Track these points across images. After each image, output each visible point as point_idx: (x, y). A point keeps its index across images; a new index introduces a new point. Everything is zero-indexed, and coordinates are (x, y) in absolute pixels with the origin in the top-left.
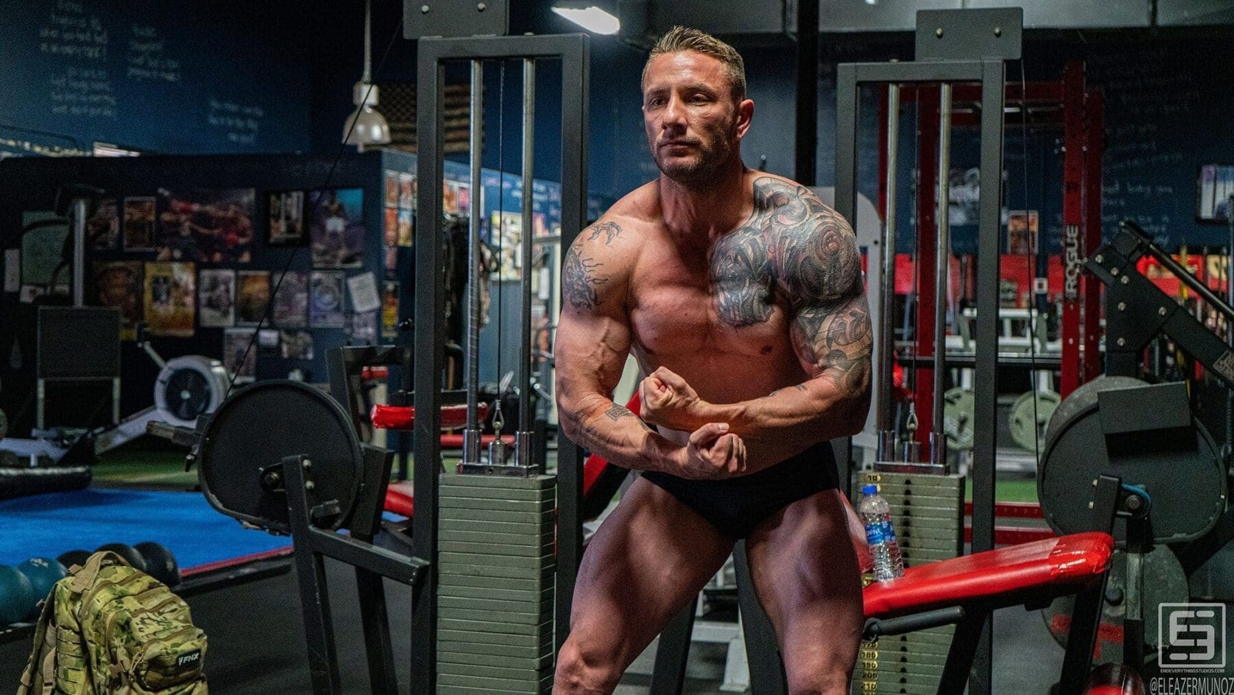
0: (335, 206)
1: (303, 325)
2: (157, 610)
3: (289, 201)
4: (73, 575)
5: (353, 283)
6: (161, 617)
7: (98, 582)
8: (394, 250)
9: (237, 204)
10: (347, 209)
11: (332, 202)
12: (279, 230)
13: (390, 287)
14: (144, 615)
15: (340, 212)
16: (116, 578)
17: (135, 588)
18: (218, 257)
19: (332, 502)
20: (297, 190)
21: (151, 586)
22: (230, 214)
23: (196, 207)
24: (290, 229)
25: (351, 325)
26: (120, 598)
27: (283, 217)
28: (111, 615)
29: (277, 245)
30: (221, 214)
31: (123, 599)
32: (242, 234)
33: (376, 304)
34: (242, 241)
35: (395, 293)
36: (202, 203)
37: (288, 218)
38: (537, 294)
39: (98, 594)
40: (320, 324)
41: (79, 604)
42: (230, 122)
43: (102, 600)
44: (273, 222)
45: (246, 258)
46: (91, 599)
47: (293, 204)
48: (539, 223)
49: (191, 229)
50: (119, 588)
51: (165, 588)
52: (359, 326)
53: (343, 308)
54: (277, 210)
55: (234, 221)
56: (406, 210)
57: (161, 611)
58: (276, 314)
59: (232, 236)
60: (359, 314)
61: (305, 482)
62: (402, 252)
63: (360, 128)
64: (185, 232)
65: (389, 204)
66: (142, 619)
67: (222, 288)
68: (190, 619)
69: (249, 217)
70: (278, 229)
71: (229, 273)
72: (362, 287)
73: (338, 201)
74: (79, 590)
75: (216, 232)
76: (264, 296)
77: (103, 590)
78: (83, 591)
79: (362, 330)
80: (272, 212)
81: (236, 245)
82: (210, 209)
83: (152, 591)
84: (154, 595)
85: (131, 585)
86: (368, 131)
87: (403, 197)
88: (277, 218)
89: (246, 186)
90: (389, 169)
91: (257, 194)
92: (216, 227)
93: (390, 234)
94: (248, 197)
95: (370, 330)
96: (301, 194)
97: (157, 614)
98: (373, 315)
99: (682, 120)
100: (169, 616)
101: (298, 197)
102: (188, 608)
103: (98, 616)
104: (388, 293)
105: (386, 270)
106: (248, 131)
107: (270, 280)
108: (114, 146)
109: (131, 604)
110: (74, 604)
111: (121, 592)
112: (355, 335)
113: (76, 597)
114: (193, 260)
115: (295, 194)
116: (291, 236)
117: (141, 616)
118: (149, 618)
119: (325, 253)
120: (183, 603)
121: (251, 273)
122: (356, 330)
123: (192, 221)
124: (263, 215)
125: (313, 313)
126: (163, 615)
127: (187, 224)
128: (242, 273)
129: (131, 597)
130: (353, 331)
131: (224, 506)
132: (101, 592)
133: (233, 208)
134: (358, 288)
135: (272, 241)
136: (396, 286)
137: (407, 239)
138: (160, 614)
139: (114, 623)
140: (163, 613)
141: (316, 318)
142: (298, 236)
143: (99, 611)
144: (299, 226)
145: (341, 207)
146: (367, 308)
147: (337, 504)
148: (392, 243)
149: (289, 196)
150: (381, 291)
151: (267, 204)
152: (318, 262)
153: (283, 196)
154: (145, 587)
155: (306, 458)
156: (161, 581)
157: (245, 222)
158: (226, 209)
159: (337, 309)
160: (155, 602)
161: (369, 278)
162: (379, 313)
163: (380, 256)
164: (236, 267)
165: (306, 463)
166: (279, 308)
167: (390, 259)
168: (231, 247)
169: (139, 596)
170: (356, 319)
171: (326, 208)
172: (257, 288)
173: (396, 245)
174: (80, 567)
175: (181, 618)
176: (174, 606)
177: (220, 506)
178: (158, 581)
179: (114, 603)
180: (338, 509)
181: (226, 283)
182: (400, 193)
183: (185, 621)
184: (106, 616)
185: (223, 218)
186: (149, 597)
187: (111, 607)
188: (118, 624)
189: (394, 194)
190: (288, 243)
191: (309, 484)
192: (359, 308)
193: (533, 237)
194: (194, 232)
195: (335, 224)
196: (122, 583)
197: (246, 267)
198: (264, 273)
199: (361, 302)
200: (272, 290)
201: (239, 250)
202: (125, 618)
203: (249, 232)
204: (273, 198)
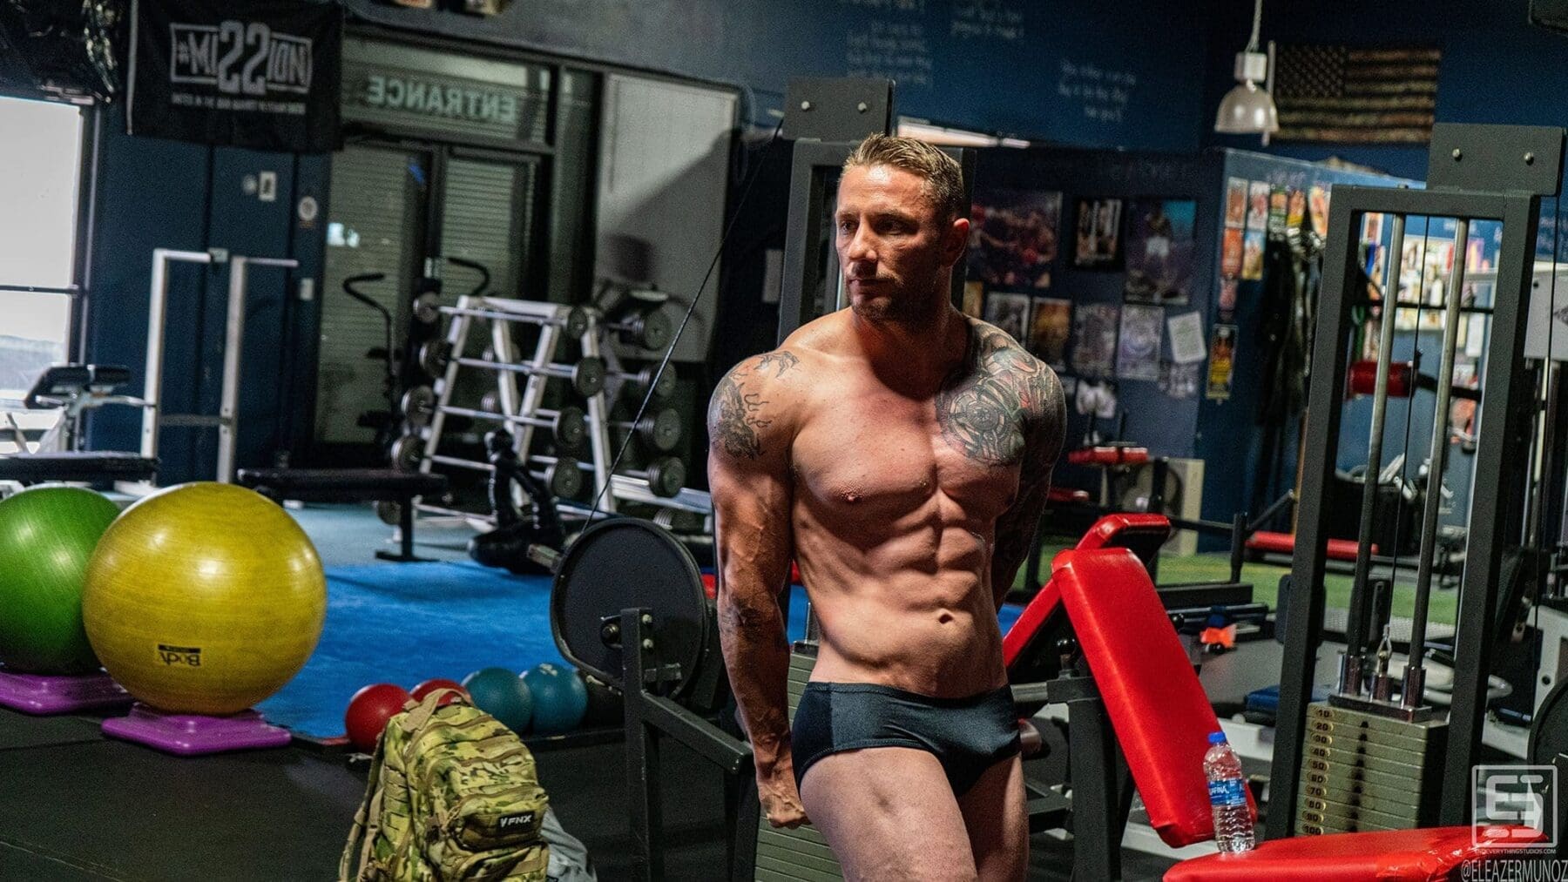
0: (1160, 222)
1: (1107, 373)
2: (501, 760)
3: (1103, 212)
4: (408, 712)
5: (1175, 324)
6: (502, 770)
7: (430, 723)
8: (1232, 286)
9: (1040, 212)
10: (1175, 227)
11: (1156, 217)
12: (1088, 249)
13: (1224, 332)
14: (478, 765)
15: (1165, 230)
16: (457, 720)
17: (479, 733)
18: (1010, 278)
19: (673, 666)
20: (1114, 198)
21: (497, 733)
22: (1030, 223)
23: (990, 212)
24: (1102, 248)
25: (1167, 379)
26: (453, 743)
27: (1094, 230)
28: (433, 762)
29: (1084, 267)
30: (1020, 222)
31: (458, 745)
32: (1043, 251)
33: (1201, 354)
34: (1042, 259)
35: (1230, 340)
36: (998, 209)
37: (1100, 233)
38: (1464, 349)
39: (426, 737)
40: (1128, 374)
41: (409, 743)
42: (1088, 92)
43: (429, 742)
44: (1081, 239)
45: (1044, 281)
46: (418, 741)
47: (1107, 216)
48: (1473, 253)
49: (982, 239)
50: (454, 732)
51: (514, 736)
52: (1177, 382)
53: (1158, 358)
54: (1086, 224)
55: (1035, 232)
56: (1257, 231)
57: (504, 762)
58: (1077, 357)
59: (1029, 252)
60: (1178, 366)
61: (642, 640)
62: (1244, 287)
63: (1239, 111)
64: (975, 243)
65: (1229, 223)
66: (475, 769)
67: (1013, 317)
68: (534, 774)
69: (1053, 230)
70: (1086, 248)
71: (1021, 300)
72: (1184, 330)
73: (1164, 215)
74: (409, 730)
75: (1012, 245)
76: (1062, 332)
77: (433, 733)
78: (413, 731)
79: (1181, 387)
80: (1081, 225)
81: (1034, 263)
82: (1006, 215)
83: (497, 738)
84: (499, 743)
85: (474, 730)
86: (1249, 115)
87: (1251, 215)
88: (1087, 233)
89: (1053, 189)
90: (1235, 176)
91: (1064, 201)
92: (1012, 239)
93: (1229, 262)
94: (1053, 203)
95: (1191, 388)
96: (1119, 203)
97: (498, 765)
98: (1195, 368)
99: (871, 254)
100: (512, 769)
101: (1115, 208)
102: (532, 763)
103: (421, 761)
104: (1220, 340)
105: (1219, 310)
106: (1111, 105)
107: (1072, 312)
108: (924, 121)
109: (466, 751)
110: (405, 743)
111: (456, 736)
112: (1171, 392)
113: (407, 736)
114: (980, 279)
115: (1111, 203)
116: (1103, 257)
117: (474, 765)
118: (484, 769)
119: (1142, 281)
120: (529, 757)
121: (1049, 301)
122: (1173, 386)
123: (984, 230)
124: (1070, 227)
125: (1120, 360)
126: (506, 767)
127: (978, 233)
128: (1038, 300)
129: (469, 743)
130: (1169, 386)
131: (573, 654)
132: (429, 735)
133: (1034, 215)
134: (1180, 332)
135: (1078, 261)
136: (1232, 333)
137: (1256, 269)
138: (503, 765)
139: (434, 770)
140: (506, 765)
141: (1124, 365)
142: (1110, 257)
143: (422, 756)
144: (1112, 245)
145: (1167, 223)
146: (1189, 358)
147: (678, 668)
148: (1230, 275)
149: (1103, 205)
150: (1209, 336)
151: (1076, 216)
152: (1131, 294)
153: (1096, 205)
154: (490, 734)
155: (646, 613)
156: (511, 729)
157: (1048, 235)
158: (1026, 217)
159: (1151, 357)
160: (498, 751)
161: (1195, 320)
162: (1203, 368)
163: (1213, 291)
164: (1032, 292)
165: (646, 618)
166: (1080, 349)
167: (1226, 294)
168: (1028, 265)
169: (480, 744)
170: (1174, 372)
171: (1149, 223)
172: (1057, 320)
173: (1237, 276)
174: (417, 704)
175: (525, 772)
176: (519, 759)
177: (569, 653)
178: (505, 728)
179: (443, 748)
180: (679, 675)
181: (1019, 311)
182: (1249, 208)
183: (529, 777)
184: (428, 762)
185: (1024, 228)
186: (492, 745)
187: (437, 753)
188: (439, 772)
189: (1240, 209)
190: (1098, 267)
191: (647, 643)
192: (1178, 357)
193: (1465, 273)
194: (985, 244)
195: (1158, 247)
196: (461, 726)
197: (1043, 293)
198: (1063, 303)
199: (1183, 351)
200: (1073, 324)
201: (1037, 271)
202: (446, 767)
203: (1052, 249)
204: (1084, 207)
